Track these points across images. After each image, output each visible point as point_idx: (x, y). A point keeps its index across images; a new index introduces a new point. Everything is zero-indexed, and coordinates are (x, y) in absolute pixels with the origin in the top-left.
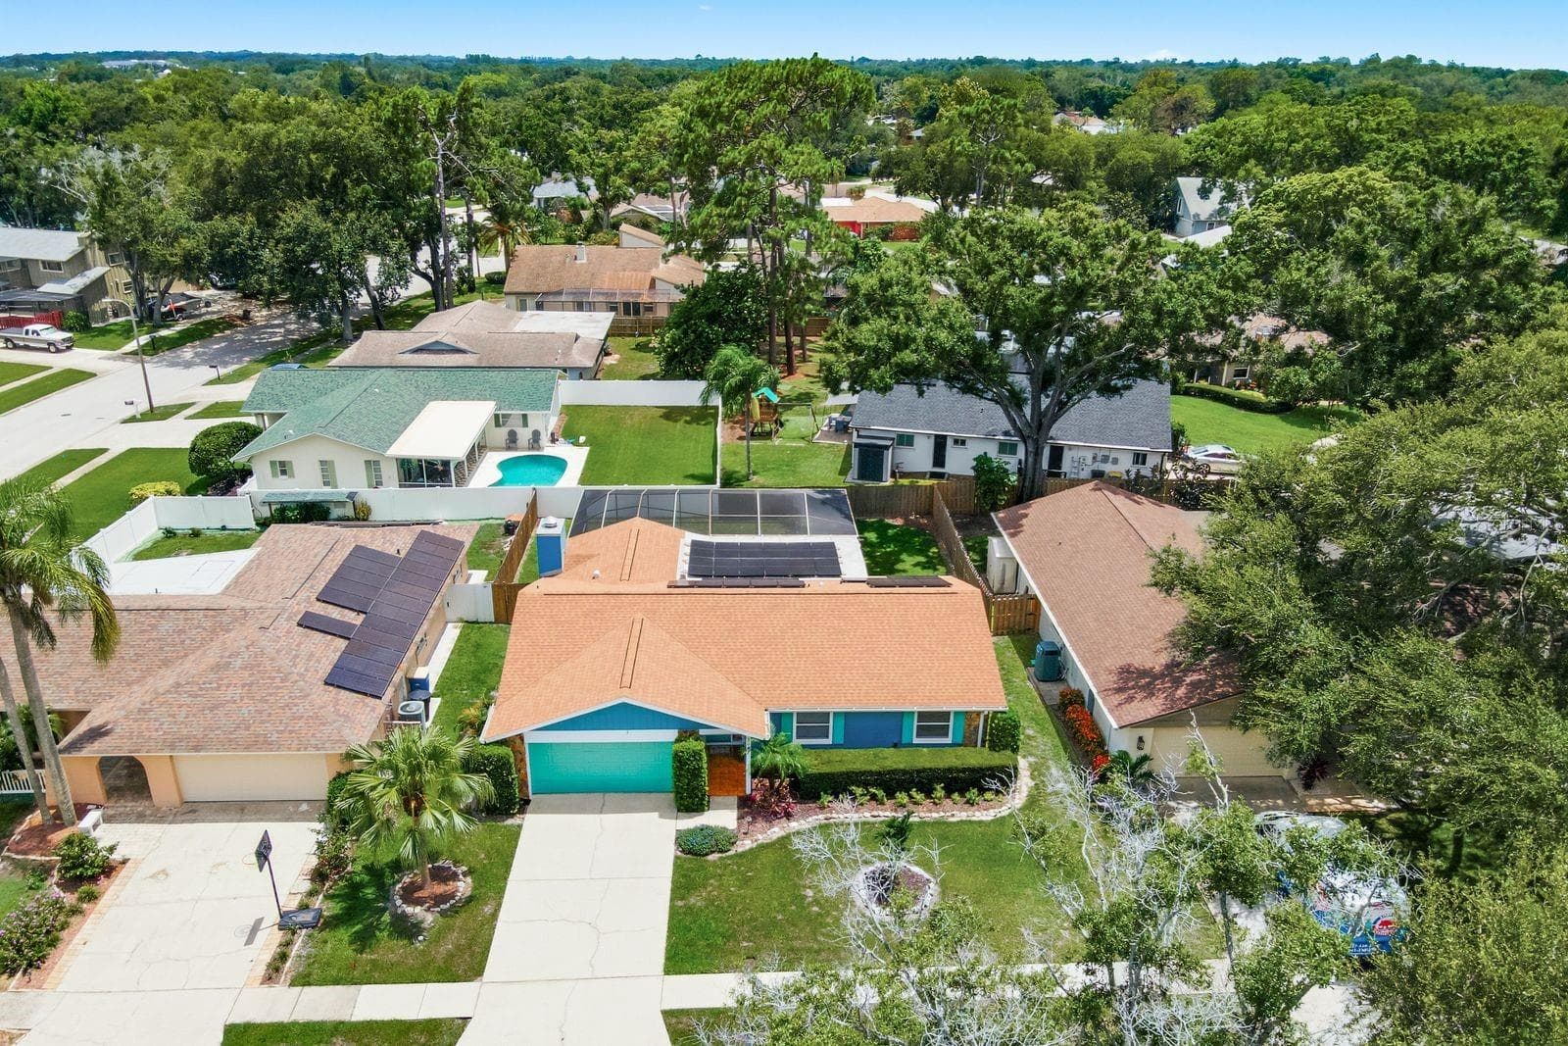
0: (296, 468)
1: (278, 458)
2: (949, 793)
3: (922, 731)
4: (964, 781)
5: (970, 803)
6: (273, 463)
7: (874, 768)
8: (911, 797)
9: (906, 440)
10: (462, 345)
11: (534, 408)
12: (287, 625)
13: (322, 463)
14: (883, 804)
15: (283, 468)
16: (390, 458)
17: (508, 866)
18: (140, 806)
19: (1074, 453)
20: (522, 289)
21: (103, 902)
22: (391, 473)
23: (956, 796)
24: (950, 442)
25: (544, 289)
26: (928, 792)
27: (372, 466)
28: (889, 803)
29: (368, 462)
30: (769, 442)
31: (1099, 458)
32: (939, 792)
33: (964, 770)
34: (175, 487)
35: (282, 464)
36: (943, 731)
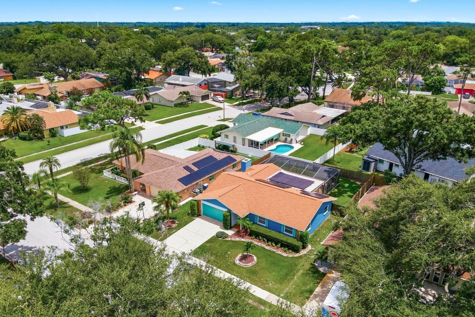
0: (229, 137)
1: (226, 134)
2: (281, 246)
3: (286, 231)
4: (285, 245)
5: (285, 251)
6: (225, 135)
7: (266, 234)
8: (272, 244)
9: (381, 161)
10: (293, 114)
11: (292, 133)
12: (181, 167)
13: (234, 137)
14: (265, 243)
15: (227, 136)
16: (247, 139)
17: (185, 225)
18: (144, 194)
19: (433, 177)
20: (330, 100)
21: (127, 207)
22: (247, 142)
23: (283, 248)
24: (394, 165)
25: (335, 101)
26: (276, 244)
27: (244, 140)
28: (267, 243)
29: (243, 139)
30: (352, 154)
31: (441, 181)
32: (279, 246)
33: (286, 242)
34: (208, 136)
35: (227, 135)
36: (291, 232)
